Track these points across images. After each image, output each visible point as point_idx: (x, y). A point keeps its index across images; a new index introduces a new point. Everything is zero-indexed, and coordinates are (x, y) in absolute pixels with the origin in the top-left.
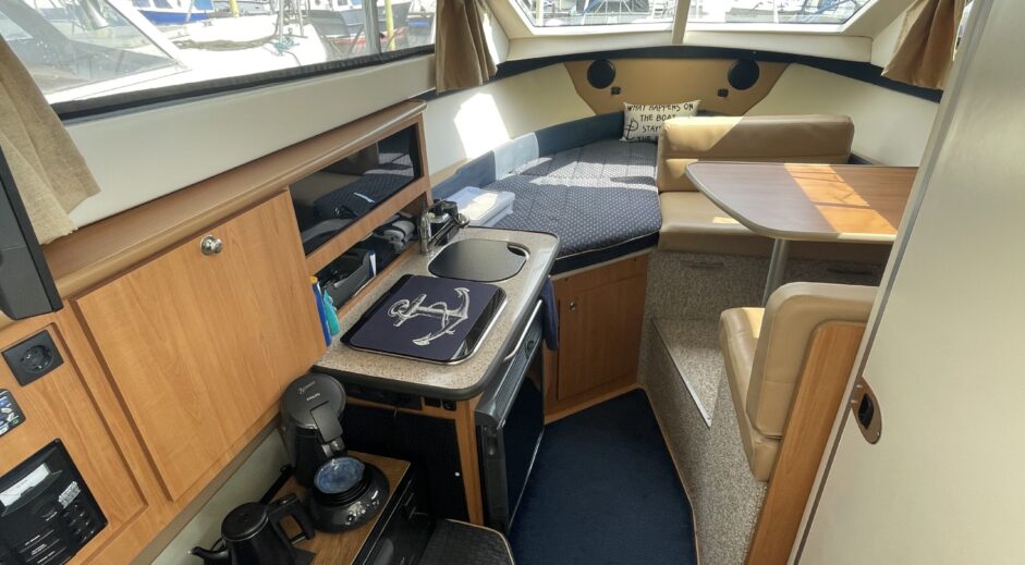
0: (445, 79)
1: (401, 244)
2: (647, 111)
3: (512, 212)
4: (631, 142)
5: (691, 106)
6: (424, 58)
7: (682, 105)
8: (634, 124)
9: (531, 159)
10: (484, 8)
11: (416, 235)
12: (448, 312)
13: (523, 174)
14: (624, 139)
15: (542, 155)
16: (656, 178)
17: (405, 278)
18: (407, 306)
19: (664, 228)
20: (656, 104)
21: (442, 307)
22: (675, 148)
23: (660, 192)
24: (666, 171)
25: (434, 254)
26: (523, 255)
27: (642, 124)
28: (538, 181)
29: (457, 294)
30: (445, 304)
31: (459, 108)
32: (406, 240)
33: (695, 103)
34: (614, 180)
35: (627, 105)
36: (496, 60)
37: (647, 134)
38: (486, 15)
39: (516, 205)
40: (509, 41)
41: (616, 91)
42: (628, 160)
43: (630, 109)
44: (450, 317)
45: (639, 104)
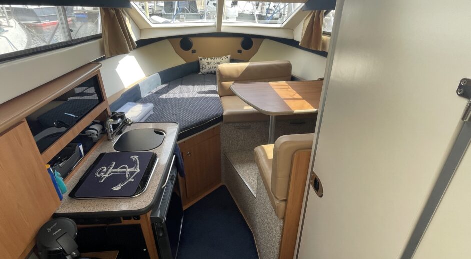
0: (109, 51)
1: (96, 137)
2: (209, 60)
3: (153, 113)
4: (204, 74)
5: (227, 58)
6: (97, 41)
7: (223, 57)
8: (204, 66)
9: (158, 85)
10: (125, 15)
11: (104, 131)
12: (129, 170)
13: (155, 93)
14: (200, 73)
15: (163, 83)
16: (217, 90)
17: (102, 155)
18: (105, 170)
19: (225, 113)
20: (212, 57)
21: (125, 168)
22: (224, 77)
23: (220, 97)
24: (222, 87)
25: (116, 140)
26: (162, 134)
27: (207, 66)
28: (163, 96)
29: (132, 159)
30: (127, 166)
31: (118, 64)
32: (98, 134)
33: (229, 56)
34: (199, 93)
35: (200, 58)
36: (135, 40)
37: (210, 70)
38: (127, 19)
39: (154, 109)
40: (140, 30)
41: (194, 52)
42: (204, 83)
43: (201, 60)
44: (130, 172)
45: (206, 57)
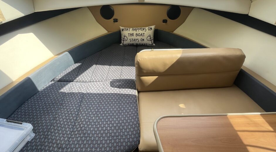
2: (131, 31)
4: (125, 46)
5: (151, 29)
7: (147, 28)
8: (125, 38)
9: (69, 66)
14: (121, 44)
15: (76, 62)
16: (136, 80)
20: (135, 27)
27: (129, 38)
33: (153, 27)
34: (112, 84)
35: (121, 28)
37: (132, 43)
40: (33, 1)
41: (116, 21)
43: (123, 30)
45: (128, 27)
